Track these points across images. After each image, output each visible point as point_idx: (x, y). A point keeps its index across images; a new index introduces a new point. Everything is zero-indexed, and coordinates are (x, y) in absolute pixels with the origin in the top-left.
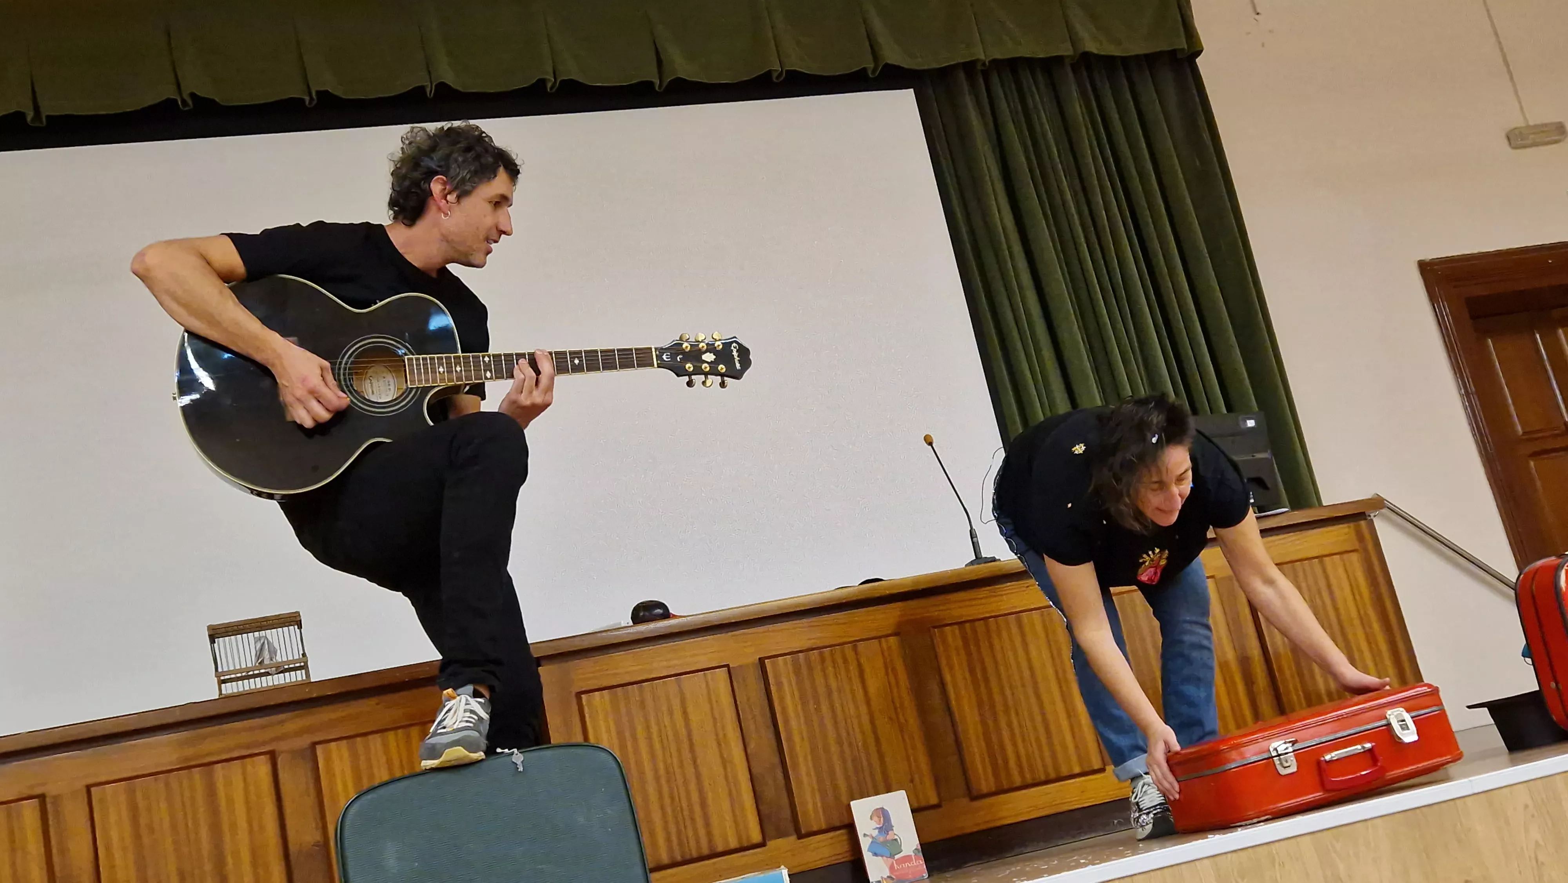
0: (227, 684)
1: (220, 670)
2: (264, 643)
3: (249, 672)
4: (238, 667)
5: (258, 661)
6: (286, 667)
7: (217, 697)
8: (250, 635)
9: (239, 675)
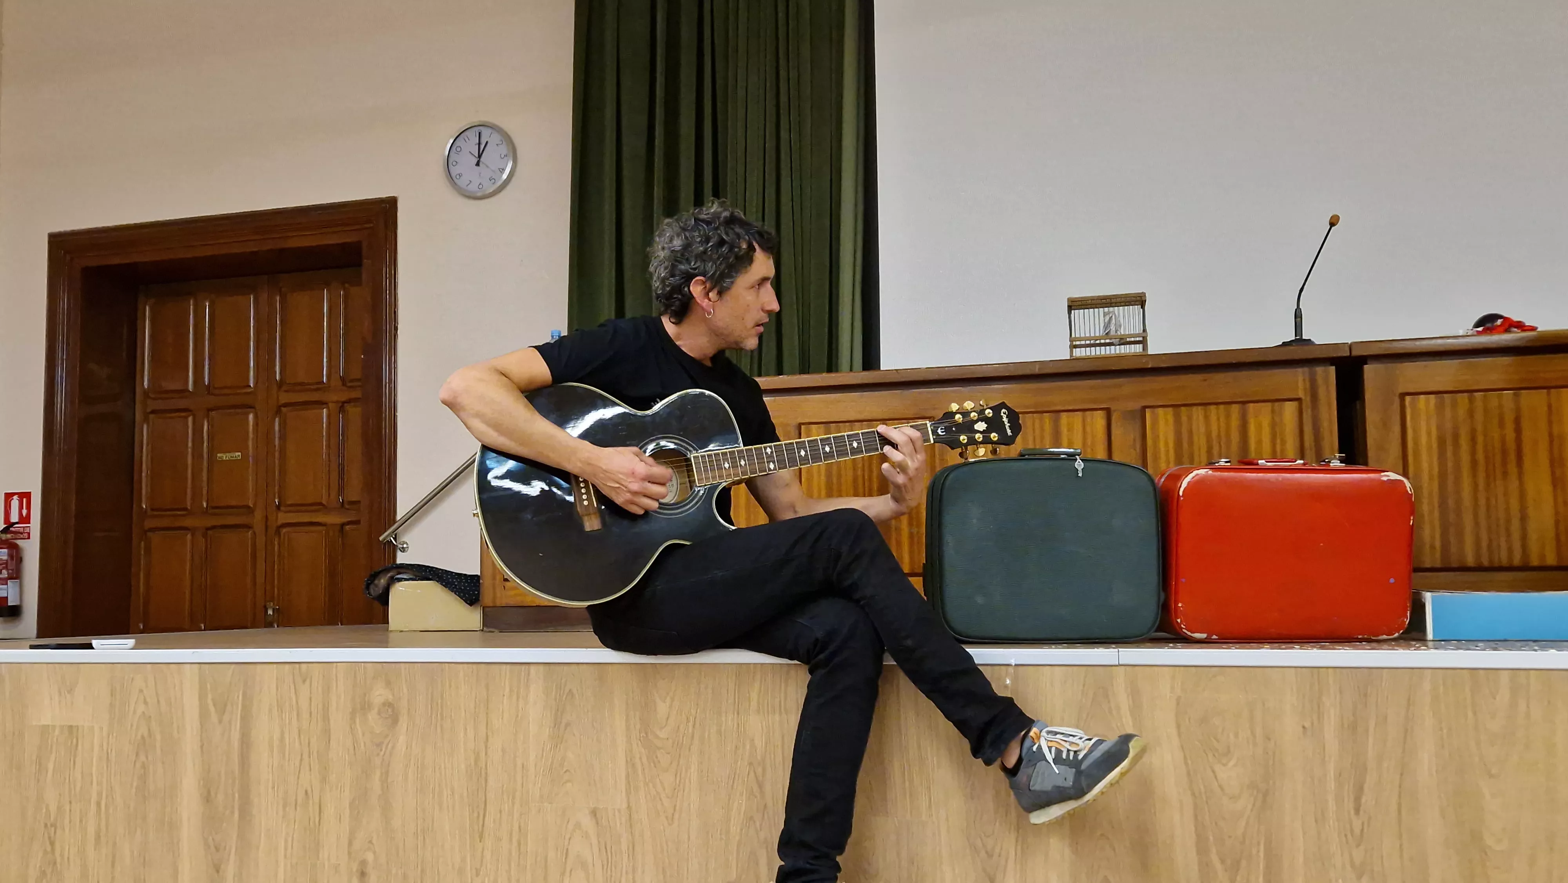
0: (1077, 349)
1: (1073, 336)
2: (1112, 317)
3: (1097, 340)
4: (1088, 335)
5: (1105, 331)
6: (1128, 339)
7: (1069, 358)
8: (1101, 310)
9: (1088, 342)
